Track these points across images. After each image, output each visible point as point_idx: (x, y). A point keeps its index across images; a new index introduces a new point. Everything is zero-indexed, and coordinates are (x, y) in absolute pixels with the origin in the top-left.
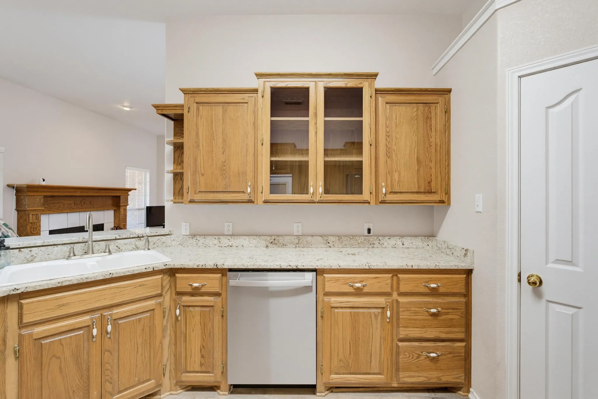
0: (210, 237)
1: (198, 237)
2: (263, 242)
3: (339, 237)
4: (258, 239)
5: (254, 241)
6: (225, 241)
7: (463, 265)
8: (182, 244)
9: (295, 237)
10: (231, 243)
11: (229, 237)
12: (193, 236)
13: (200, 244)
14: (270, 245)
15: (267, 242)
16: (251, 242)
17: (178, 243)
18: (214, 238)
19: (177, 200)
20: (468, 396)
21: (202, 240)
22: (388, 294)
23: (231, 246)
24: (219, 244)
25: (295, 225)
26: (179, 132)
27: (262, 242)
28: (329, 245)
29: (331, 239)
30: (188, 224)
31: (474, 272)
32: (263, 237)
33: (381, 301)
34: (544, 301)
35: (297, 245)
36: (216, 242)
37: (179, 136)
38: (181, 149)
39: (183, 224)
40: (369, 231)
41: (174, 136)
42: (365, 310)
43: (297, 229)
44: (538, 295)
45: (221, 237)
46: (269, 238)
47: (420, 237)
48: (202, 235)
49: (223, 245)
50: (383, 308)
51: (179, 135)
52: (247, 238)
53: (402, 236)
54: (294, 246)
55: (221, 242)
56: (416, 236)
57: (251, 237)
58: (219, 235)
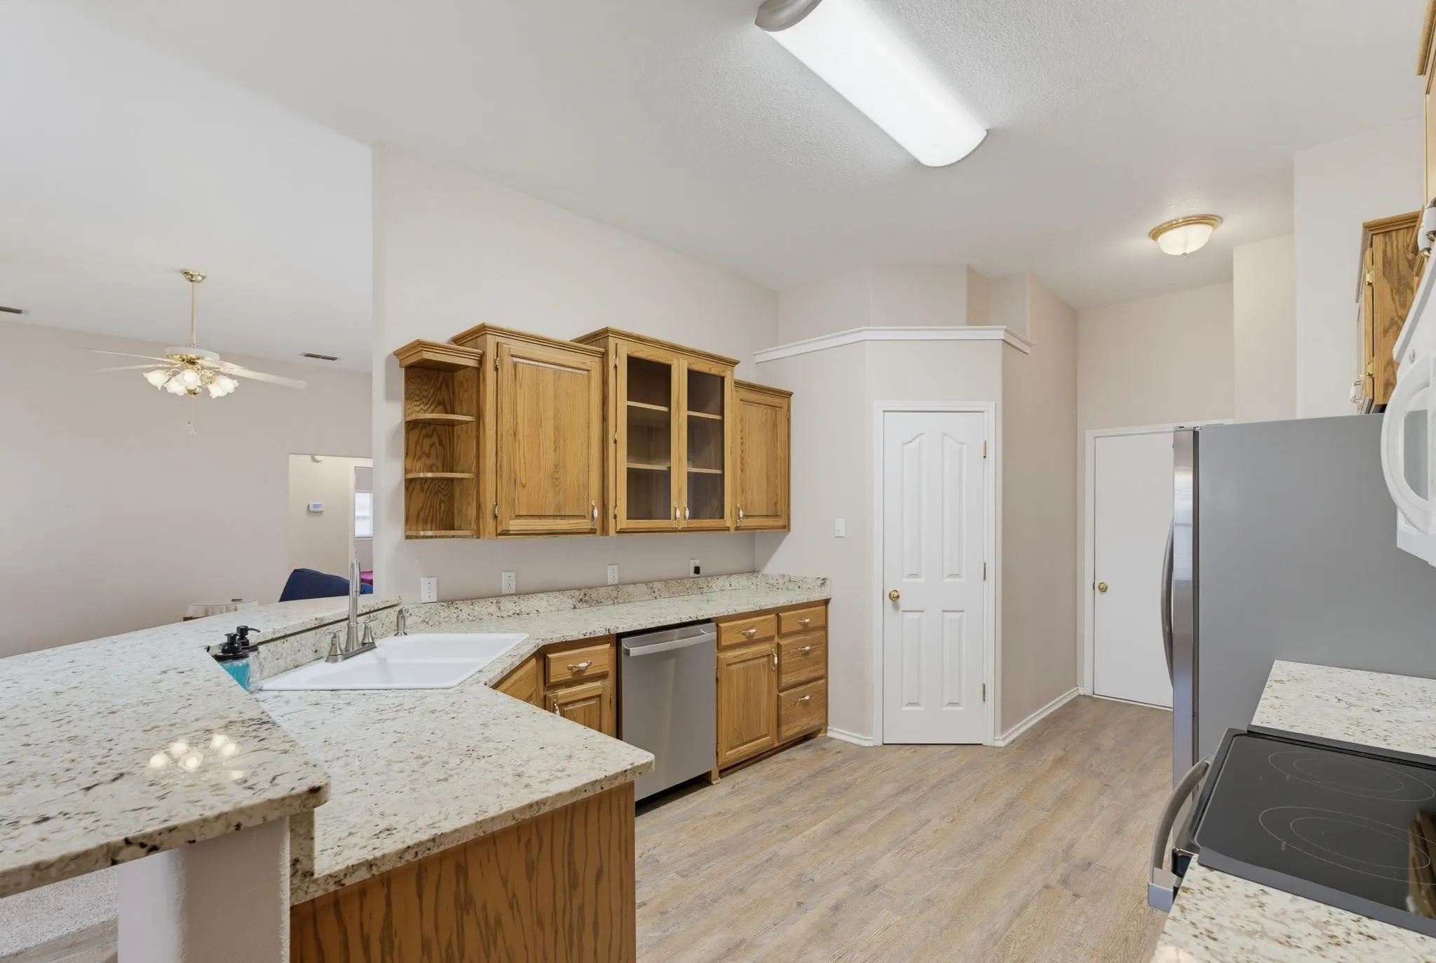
0: (482, 602)
1: (460, 605)
2: (569, 601)
3: (666, 581)
4: (562, 597)
5: (556, 600)
6: (509, 606)
7: (816, 596)
8: (427, 620)
9: (613, 588)
10: (519, 608)
11: (515, 598)
12: (449, 601)
13: (463, 616)
14: (579, 605)
15: (574, 599)
16: (551, 603)
17: (421, 620)
18: (490, 603)
19: (412, 533)
20: (826, 736)
21: (466, 608)
22: (770, 639)
23: (518, 614)
24: (498, 614)
25: (610, 569)
26: (418, 392)
27: (566, 601)
28: (655, 595)
29: (657, 585)
30: (434, 581)
31: (831, 602)
32: (569, 593)
33: (765, 647)
34: (900, 612)
35: (615, 600)
36: (493, 609)
37: (418, 401)
38: (422, 429)
39: (424, 581)
40: (697, 570)
41: (407, 399)
42: (755, 662)
43: (612, 575)
44: (896, 607)
45: (502, 599)
46: (577, 593)
47: (746, 574)
48: (467, 599)
49: (504, 614)
50: (768, 655)
51: (417, 398)
52: (543, 596)
53: (729, 574)
54: (612, 602)
55: (502, 608)
56: (742, 573)
57: (550, 594)
58: (497, 596)
